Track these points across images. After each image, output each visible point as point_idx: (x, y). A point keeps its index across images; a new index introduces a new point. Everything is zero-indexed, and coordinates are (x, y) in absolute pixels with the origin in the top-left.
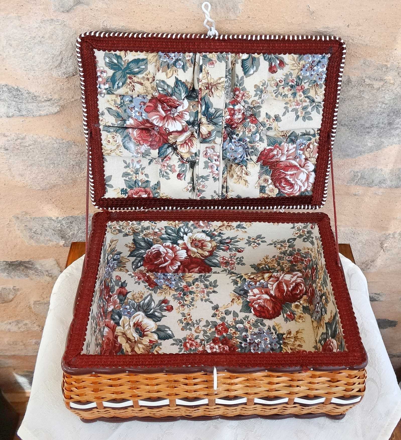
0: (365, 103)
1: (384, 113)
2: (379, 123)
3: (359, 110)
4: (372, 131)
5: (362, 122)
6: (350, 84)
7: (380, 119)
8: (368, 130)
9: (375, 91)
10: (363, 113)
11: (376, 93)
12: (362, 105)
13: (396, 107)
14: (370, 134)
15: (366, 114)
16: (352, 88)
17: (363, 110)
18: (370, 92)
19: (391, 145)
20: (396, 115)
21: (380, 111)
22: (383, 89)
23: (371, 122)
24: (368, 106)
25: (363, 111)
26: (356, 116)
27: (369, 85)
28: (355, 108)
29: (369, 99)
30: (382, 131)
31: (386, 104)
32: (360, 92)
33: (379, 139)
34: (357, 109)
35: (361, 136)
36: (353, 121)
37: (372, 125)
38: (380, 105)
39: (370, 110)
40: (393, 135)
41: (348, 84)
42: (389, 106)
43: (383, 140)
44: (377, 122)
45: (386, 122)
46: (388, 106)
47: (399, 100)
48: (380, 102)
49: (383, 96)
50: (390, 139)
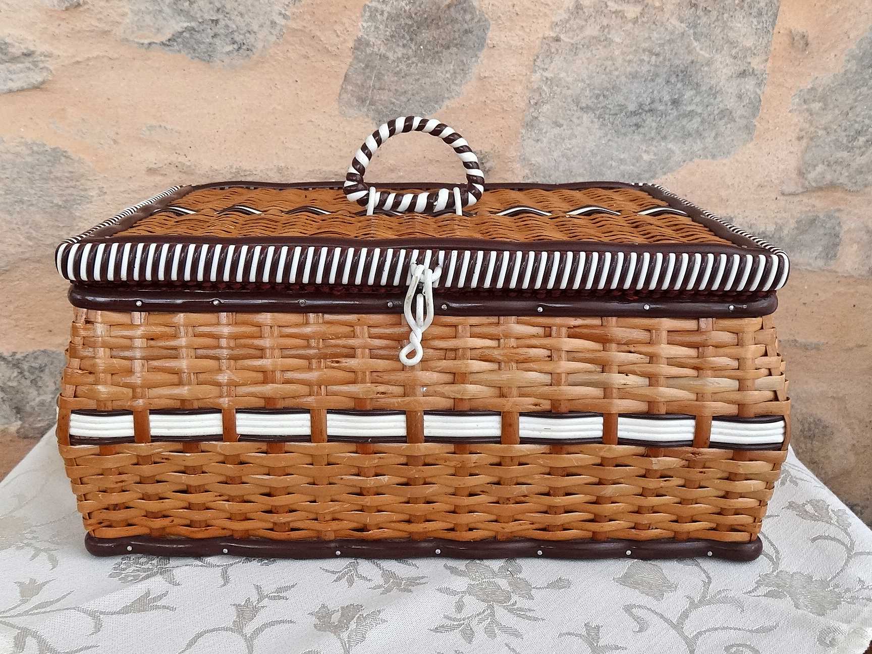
0: (617, 53)
1: (657, 75)
2: (653, 102)
3: (607, 70)
4: (644, 121)
5: (620, 99)
6: (581, 12)
7: (652, 92)
8: (634, 120)
9: (630, 25)
10: (617, 77)
11: (633, 29)
12: (612, 59)
13: (677, 62)
14: (641, 130)
15: (623, 79)
16: (586, 21)
17: (617, 69)
18: (621, 27)
19: (691, 160)
20: (682, 81)
21: (649, 71)
22: (645, 20)
23: (637, 98)
24: (624, 60)
25: (616, 73)
26: (605, 84)
27: (615, 12)
28: (601, 66)
29: (622, 43)
30: (663, 121)
31: (657, 55)
32: (603, 28)
33: (663, 144)
34: (603, 67)
35: (625, 134)
36: (601, 98)
37: (641, 105)
38: (646, 58)
39: (629, 69)
40: (690, 135)
41: (577, 13)
42: (664, 60)
43: (670, 146)
44: (649, 99)
45: (667, 98)
46: (661, 58)
47: (680, 44)
48: (644, 50)
49: (647, 35)
50: (684, 143)
